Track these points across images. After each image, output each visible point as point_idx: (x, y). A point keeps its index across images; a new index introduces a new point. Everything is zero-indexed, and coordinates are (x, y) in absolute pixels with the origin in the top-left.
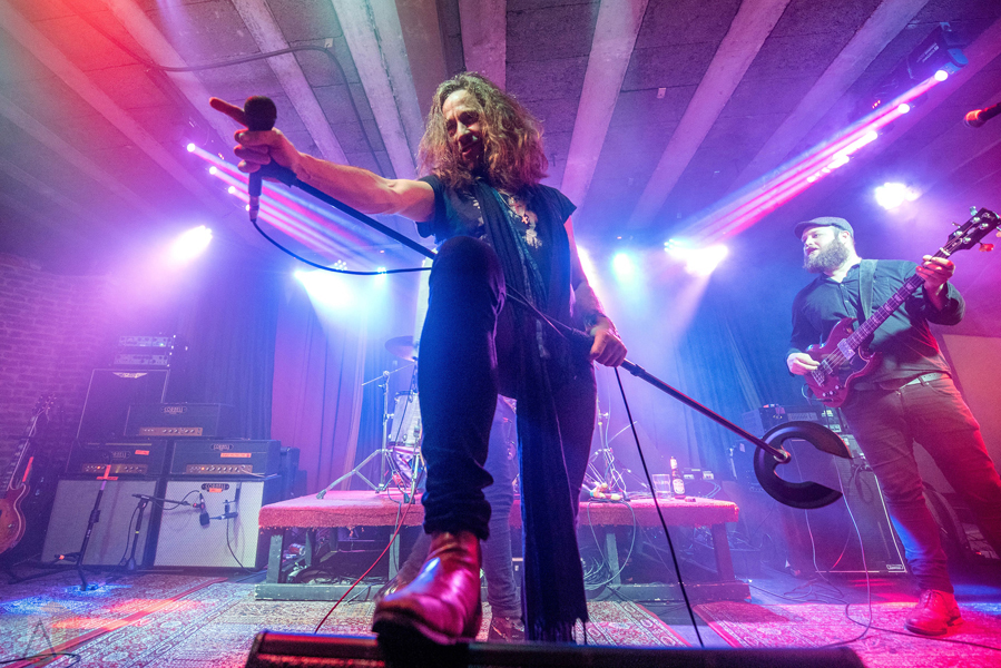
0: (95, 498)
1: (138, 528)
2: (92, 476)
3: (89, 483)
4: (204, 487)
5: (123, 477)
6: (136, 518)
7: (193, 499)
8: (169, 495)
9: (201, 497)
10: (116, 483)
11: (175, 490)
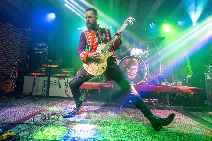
0: (33, 80)
1: (44, 88)
2: (32, 75)
3: (31, 77)
4: (59, 79)
5: (39, 76)
6: (44, 85)
7: (57, 81)
8: (51, 80)
9: (59, 81)
10: (38, 77)
11: (52, 79)
